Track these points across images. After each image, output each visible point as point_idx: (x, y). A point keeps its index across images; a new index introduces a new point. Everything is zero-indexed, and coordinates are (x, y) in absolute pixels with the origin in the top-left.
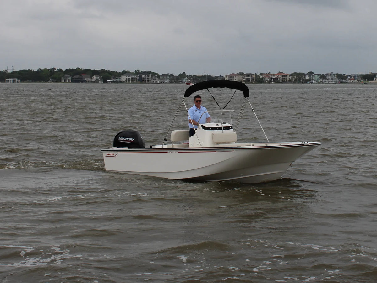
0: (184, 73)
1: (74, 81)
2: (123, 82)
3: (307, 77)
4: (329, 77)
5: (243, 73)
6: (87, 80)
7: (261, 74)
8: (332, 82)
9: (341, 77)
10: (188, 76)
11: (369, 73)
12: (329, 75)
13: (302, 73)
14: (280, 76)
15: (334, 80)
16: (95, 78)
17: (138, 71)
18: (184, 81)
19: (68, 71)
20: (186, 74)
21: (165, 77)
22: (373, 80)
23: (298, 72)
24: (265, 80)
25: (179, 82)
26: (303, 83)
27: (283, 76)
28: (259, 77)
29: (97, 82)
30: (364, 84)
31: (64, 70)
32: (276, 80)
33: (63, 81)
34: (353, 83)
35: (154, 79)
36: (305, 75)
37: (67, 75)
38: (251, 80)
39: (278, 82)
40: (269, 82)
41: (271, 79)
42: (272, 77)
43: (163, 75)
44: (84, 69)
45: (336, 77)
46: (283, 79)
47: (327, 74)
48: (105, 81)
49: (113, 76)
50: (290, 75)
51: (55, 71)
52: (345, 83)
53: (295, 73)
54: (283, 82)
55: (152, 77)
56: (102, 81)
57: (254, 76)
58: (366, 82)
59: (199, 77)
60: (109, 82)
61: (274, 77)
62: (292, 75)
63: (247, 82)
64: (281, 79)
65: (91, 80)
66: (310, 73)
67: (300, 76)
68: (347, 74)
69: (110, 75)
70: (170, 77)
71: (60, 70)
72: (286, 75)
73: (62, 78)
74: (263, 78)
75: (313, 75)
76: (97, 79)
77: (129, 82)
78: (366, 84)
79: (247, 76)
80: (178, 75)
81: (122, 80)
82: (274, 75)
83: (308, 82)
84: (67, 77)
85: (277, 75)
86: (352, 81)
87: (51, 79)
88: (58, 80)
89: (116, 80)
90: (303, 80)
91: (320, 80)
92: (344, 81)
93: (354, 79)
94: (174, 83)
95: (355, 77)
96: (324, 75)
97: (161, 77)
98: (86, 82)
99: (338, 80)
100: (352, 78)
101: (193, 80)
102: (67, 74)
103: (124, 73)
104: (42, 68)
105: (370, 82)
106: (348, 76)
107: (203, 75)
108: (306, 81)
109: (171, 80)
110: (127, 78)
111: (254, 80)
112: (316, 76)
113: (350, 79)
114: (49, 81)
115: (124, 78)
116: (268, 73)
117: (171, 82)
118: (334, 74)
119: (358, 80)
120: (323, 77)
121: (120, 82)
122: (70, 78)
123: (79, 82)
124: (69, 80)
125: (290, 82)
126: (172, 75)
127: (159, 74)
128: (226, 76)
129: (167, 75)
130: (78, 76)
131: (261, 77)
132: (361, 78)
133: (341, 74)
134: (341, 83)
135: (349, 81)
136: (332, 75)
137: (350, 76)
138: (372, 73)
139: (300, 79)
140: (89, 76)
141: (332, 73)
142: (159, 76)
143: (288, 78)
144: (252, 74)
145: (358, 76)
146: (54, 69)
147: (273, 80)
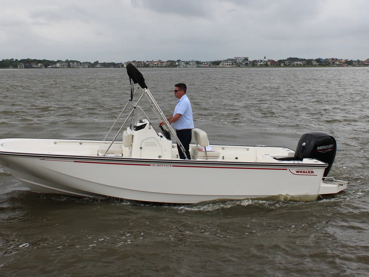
0: (97, 61)
1: (26, 67)
2: (58, 68)
3: (177, 64)
4: (191, 63)
5: (136, 61)
6: (35, 66)
7: (147, 61)
8: (193, 66)
9: (198, 63)
10: (100, 63)
11: (216, 61)
12: (191, 62)
13: (173, 61)
14: (159, 63)
15: (194, 65)
16: (39, 65)
17: (68, 60)
18: (97, 66)
19: (22, 61)
20: (99, 62)
21: (85, 64)
22: (219, 65)
23: (171, 60)
24: (150, 65)
25: (94, 67)
26: (174, 67)
27: (161, 62)
28: (146, 63)
29: (41, 67)
30: (213, 67)
31: (19, 60)
32: (157, 66)
33: (19, 67)
34: (206, 67)
35: (78, 65)
36: (175, 62)
37: (21, 64)
38: (140, 65)
39: (158, 67)
40: (153, 67)
41: (154, 65)
42: (154, 63)
43: (84, 63)
44: (32, 59)
45: (195, 63)
46: (161, 64)
47: (189, 61)
48: (46, 67)
49: (51, 64)
50: (166, 62)
51: (14, 60)
52: (201, 67)
53: (169, 61)
54: (161, 67)
55: (77, 64)
56: (44, 67)
57: (143, 63)
58: (214, 66)
59: (107, 64)
60: (48, 67)
61: (155, 64)
62: (167, 62)
63: (138, 67)
64: (160, 65)
65: (37, 66)
66: (179, 61)
67: (172, 63)
68: (202, 61)
69: (49, 63)
70: (88, 64)
71: (17, 60)
72: (163, 62)
73: (18, 65)
74: (148, 64)
75: (181, 62)
76: (41, 66)
77: (62, 67)
78: (215, 67)
79: (138, 63)
80: (93, 63)
81: (57, 66)
82: (155, 62)
83: (178, 67)
84: (21, 65)
85: (157, 62)
86: (205, 66)
87: (11, 66)
88: (16, 67)
89: (54, 66)
90: (174, 65)
91: (185, 65)
92: (200, 65)
93: (207, 64)
94: (90, 68)
95: (207, 63)
96: (188, 62)
97: (82, 64)
98: (34, 68)
99: (196, 65)
100: (206, 64)
101: (103, 66)
102: (21, 62)
103: (58, 61)
104: (5, 59)
105: (217, 66)
106: (203, 62)
107: (110, 62)
108: (176, 66)
109: (89, 66)
110: (61, 65)
111: (143, 65)
112: (182, 63)
113: (204, 64)
114: (9, 67)
115: (58, 65)
116: (152, 61)
117: (89, 67)
118: (194, 61)
119: (210, 65)
120: (187, 63)
121: (56, 67)
122: (23, 65)
123: (29, 68)
124: (22, 67)
125: (166, 67)
126: (90, 63)
127: (81, 62)
128: (125, 63)
129: (87, 63)
130: (28, 64)
131: (147, 63)
132: (211, 63)
133: (198, 61)
134: (199, 67)
135: (204, 66)
136: (193, 62)
137: (204, 62)
138: (219, 60)
139: (172, 65)
140: (35, 64)
141: (193, 60)
142: (81, 64)
143: (165, 64)
144: (141, 62)
145: (209, 62)
146: (13, 59)
147: (155, 65)
